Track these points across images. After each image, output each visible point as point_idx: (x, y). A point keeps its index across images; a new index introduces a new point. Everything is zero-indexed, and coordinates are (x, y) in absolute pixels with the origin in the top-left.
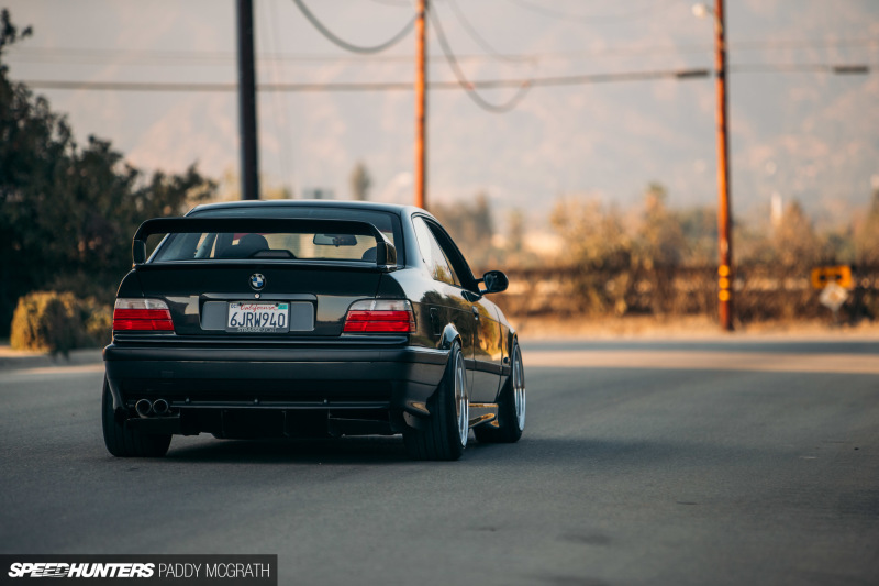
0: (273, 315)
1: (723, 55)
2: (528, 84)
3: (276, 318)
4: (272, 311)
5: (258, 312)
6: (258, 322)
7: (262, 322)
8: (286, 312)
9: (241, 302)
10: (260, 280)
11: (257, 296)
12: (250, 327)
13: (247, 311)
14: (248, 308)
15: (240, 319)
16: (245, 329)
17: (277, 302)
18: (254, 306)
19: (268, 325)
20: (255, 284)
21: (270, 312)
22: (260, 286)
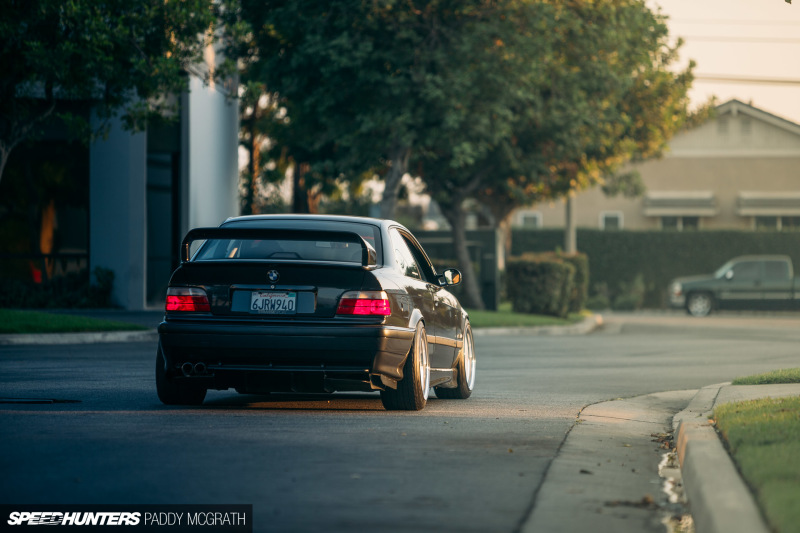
0: (284, 301)
3: (286, 304)
4: (284, 298)
5: (273, 298)
6: (273, 306)
7: (277, 306)
9: (260, 292)
10: (275, 275)
11: (273, 287)
12: (268, 310)
14: (265, 296)
15: (260, 304)
16: (263, 311)
17: (287, 292)
18: (270, 294)
19: (280, 309)
20: (271, 278)
21: (282, 299)
22: (276, 279)
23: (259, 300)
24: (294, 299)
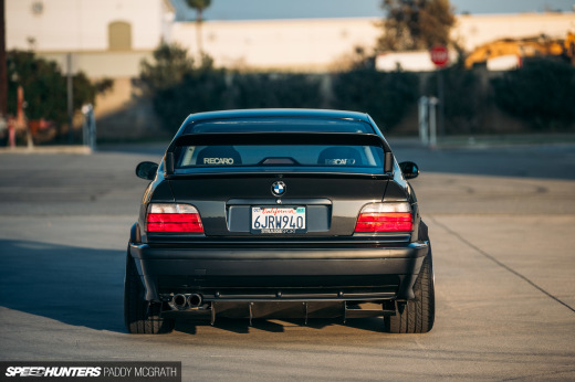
0: (292, 217)
3: (294, 221)
4: (291, 214)
5: (278, 215)
6: (279, 224)
7: (283, 224)
9: (263, 207)
10: (281, 187)
11: (279, 202)
12: (272, 229)
13: (268, 215)
14: (270, 212)
15: (262, 221)
16: (267, 230)
17: (295, 206)
18: (275, 210)
19: (288, 227)
20: (277, 191)
21: (289, 215)
22: (282, 193)
23: (262, 217)
24: (303, 215)
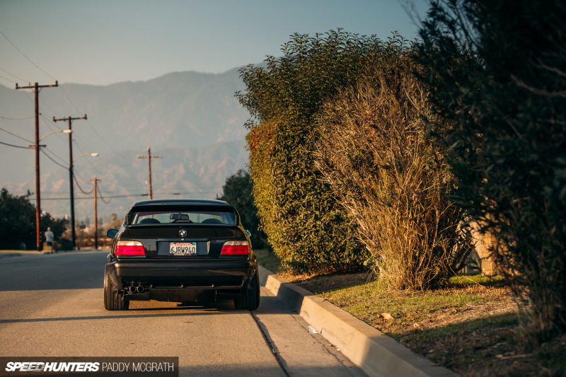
1: (151, 191)
2: (112, 197)
3: (191, 249)
5: (183, 246)
6: (183, 251)
7: (185, 251)
8: (195, 246)
9: (175, 242)
10: (184, 232)
11: (182, 240)
12: (179, 253)
14: (178, 245)
15: (175, 250)
17: (191, 242)
18: (181, 244)
19: (188, 252)
21: (188, 247)
22: (184, 235)
23: (174, 248)
